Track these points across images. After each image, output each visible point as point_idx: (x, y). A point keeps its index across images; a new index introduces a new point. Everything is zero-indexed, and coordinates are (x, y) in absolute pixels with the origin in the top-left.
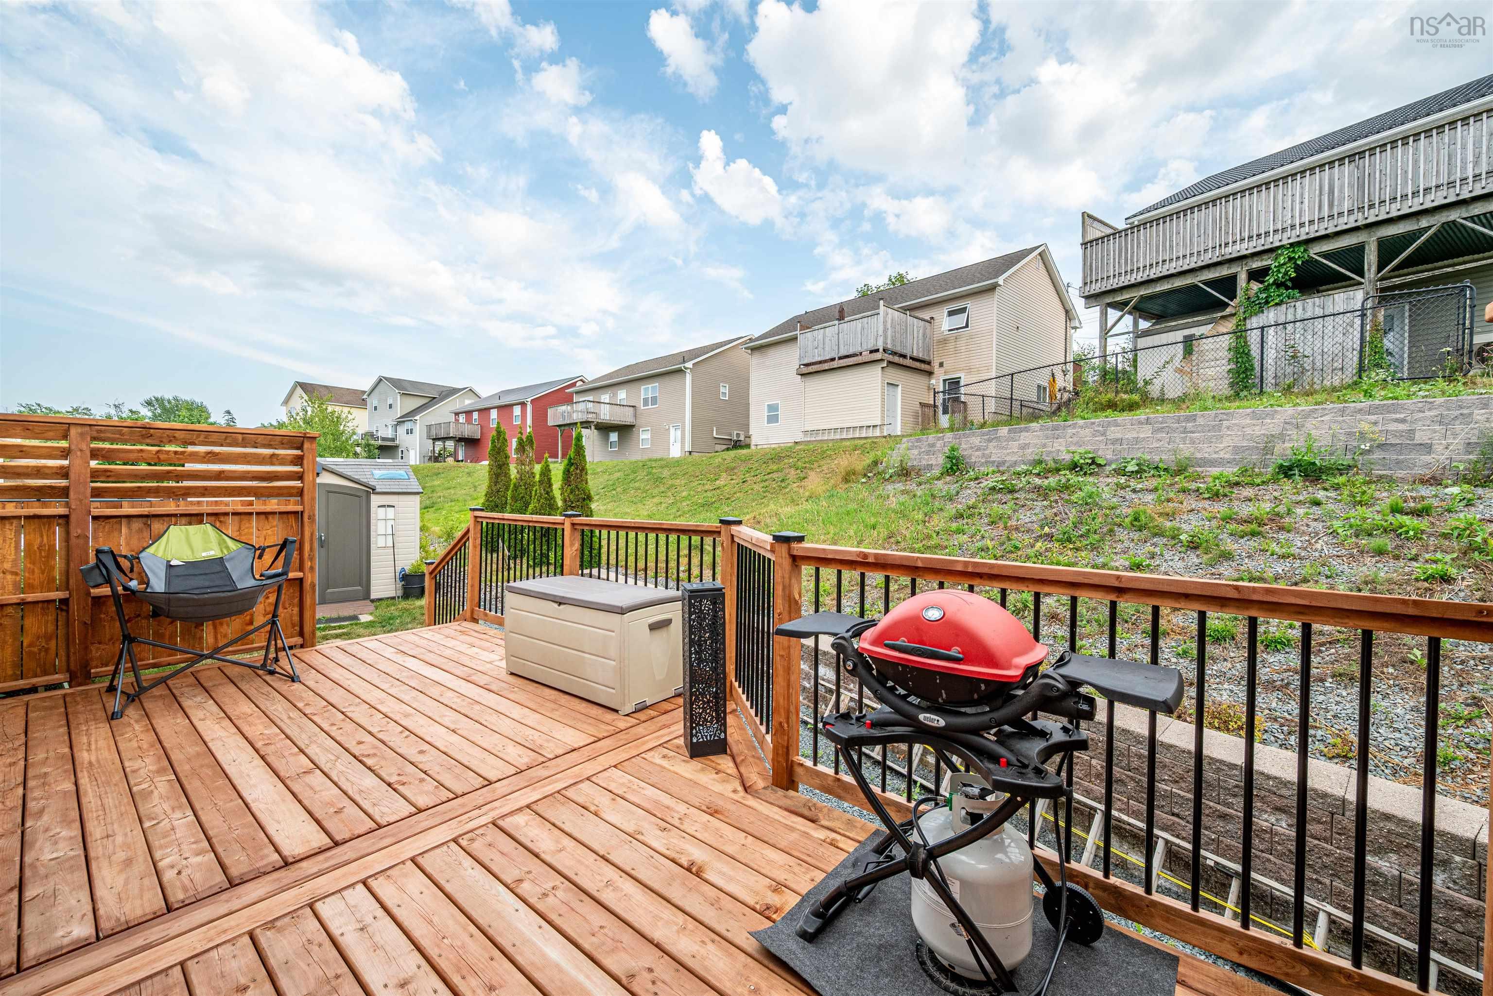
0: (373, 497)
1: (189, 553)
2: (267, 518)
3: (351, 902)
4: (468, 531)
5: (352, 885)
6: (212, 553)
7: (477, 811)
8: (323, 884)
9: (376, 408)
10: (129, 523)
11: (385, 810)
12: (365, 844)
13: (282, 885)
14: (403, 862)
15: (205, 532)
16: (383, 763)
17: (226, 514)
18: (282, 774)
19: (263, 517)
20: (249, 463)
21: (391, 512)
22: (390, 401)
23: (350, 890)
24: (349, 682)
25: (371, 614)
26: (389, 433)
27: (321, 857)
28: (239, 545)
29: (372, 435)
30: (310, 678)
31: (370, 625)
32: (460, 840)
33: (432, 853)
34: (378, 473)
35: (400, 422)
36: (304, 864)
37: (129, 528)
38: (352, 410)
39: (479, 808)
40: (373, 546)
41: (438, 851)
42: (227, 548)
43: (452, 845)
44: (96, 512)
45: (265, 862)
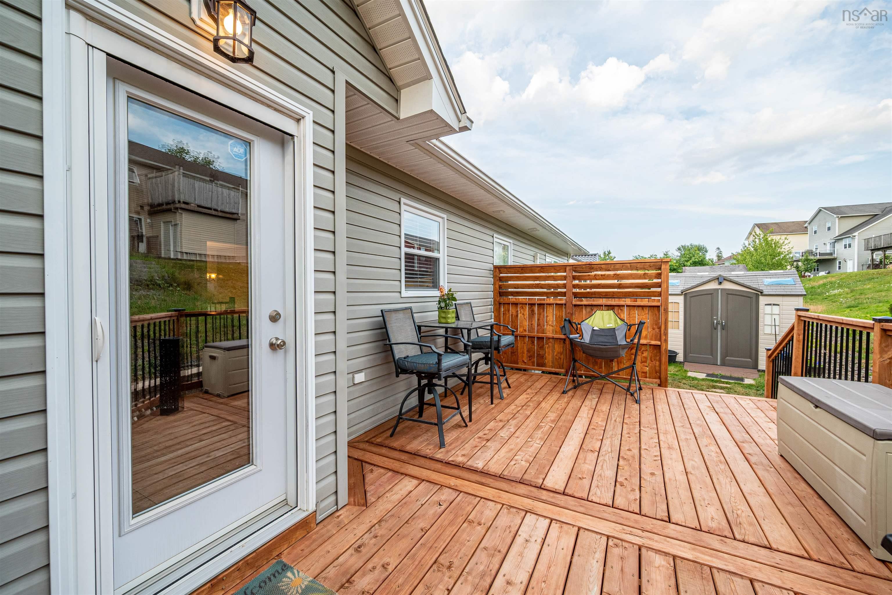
0: (761, 298)
1: (602, 324)
2: (643, 309)
3: (538, 525)
4: (792, 329)
5: (546, 517)
6: (611, 325)
7: (640, 532)
8: (540, 507)
9: (815, 232)
10: (586, 308)
11: (598, 493)
12: (573, 503)
13: (530, 495)
14: (574, 526)
15: (610, 315)
16: (626, 468)
17: (623, 306)
18: (583, 446)
19: (641, 308)
20: (634, 279)
21: (776, 309)
22: (828, 225)
23: (543, 519)
24: (661, 414)
25: (754, 379)
26: (828, 249)
27: (552, 494)
28: (622, 322)
29: (811, 252)
30: (646, 405)
31: (750, 386)
32: (610, 540)
33: (590, 533)
34: (768, 281)
35: (838, 239)
36: (544, 492)
37: (586, 310)
38: (788, 237)
39: (643, 531)
40: (760, 332)
41: (594, 535)
42: (617, 323)
43: (605, 538)
44: (574, 303)
45: (536, 480)
